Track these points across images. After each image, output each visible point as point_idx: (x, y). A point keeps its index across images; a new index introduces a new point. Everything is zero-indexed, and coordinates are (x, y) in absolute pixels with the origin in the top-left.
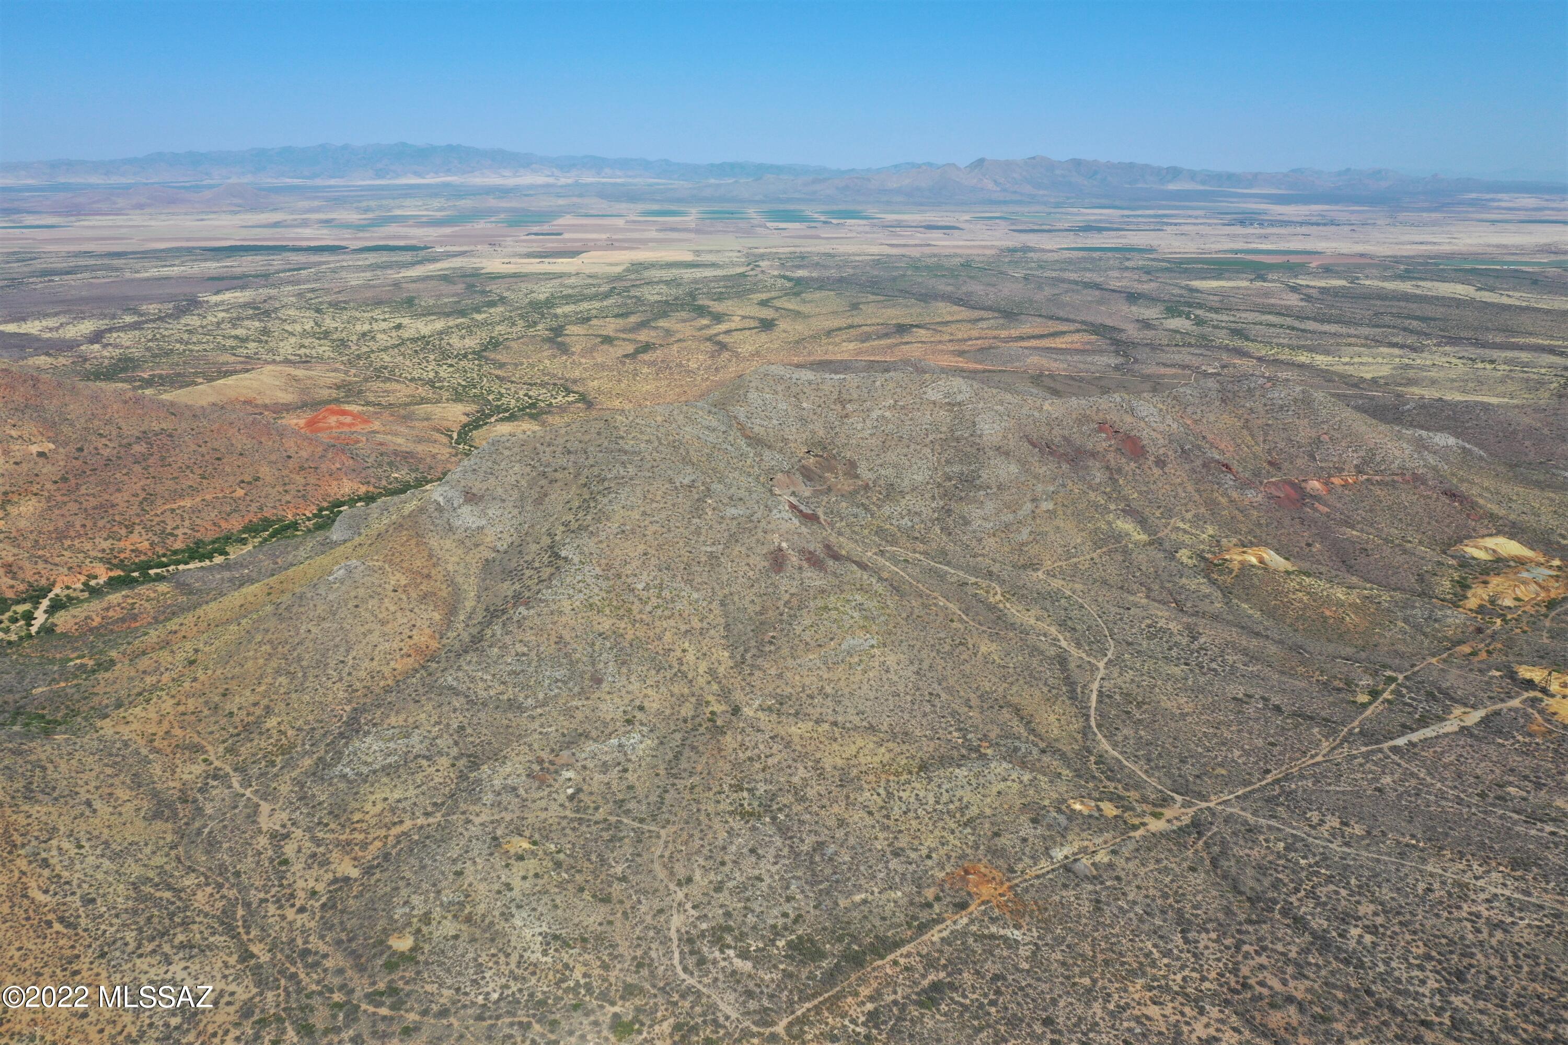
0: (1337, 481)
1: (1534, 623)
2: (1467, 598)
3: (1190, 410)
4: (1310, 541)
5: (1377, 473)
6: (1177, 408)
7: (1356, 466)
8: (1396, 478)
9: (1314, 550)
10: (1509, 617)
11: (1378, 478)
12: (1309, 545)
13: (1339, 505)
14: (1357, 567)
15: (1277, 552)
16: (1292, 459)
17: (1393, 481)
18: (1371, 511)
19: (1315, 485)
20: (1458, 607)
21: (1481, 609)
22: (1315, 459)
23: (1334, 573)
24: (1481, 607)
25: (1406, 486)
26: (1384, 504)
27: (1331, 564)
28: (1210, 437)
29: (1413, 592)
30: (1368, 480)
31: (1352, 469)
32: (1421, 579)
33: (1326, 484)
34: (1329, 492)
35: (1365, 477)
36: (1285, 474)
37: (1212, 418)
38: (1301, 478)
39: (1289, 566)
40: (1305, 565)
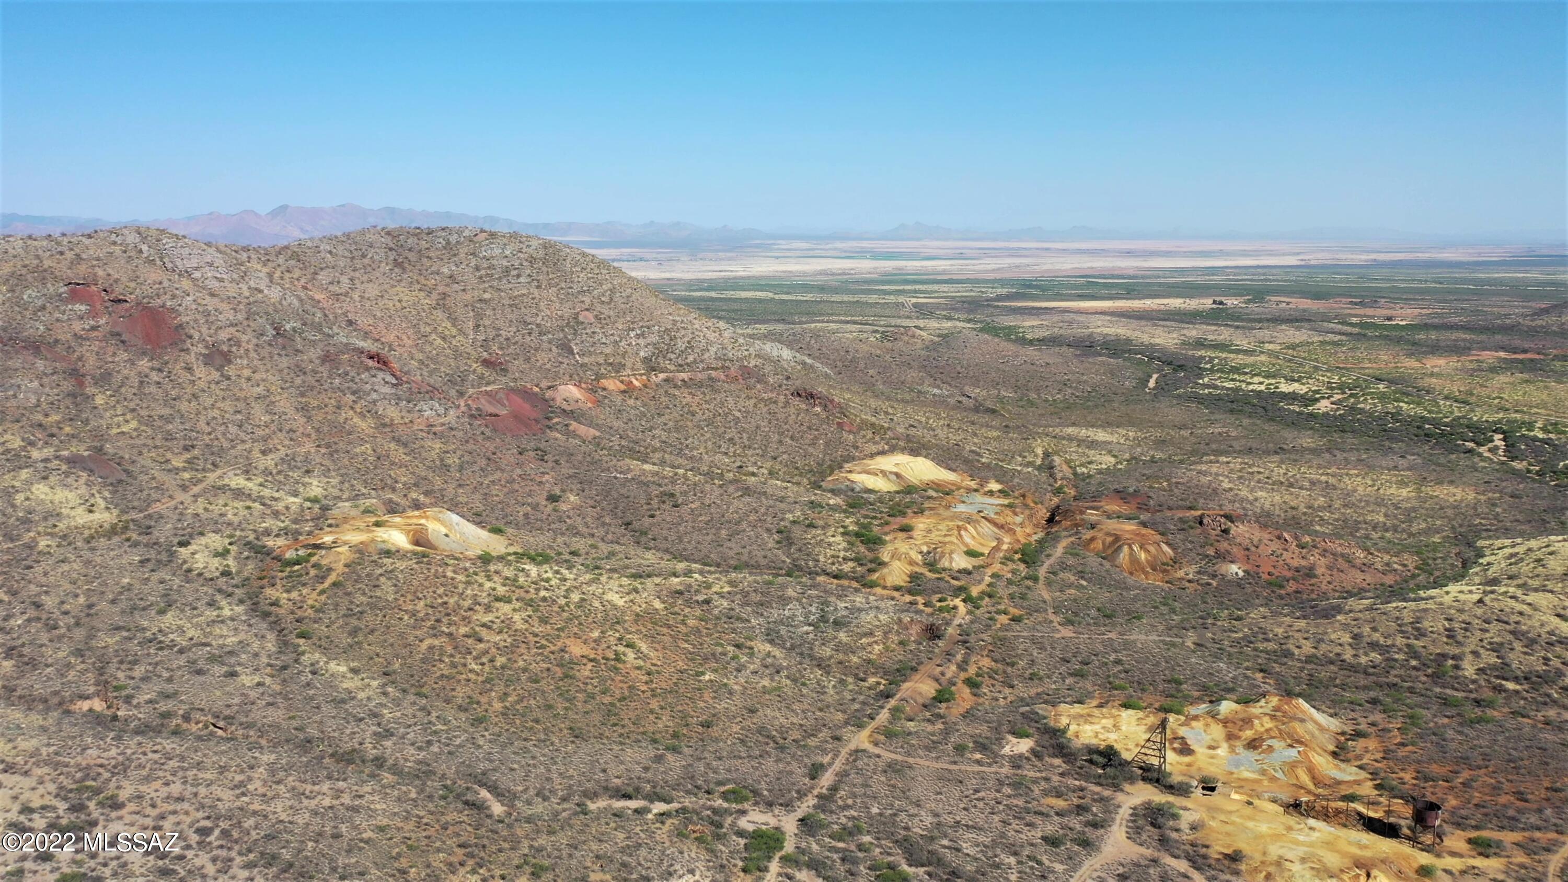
0: (612, 384)
1: (1023, 597)
2: (882, 564)
3: (323, 277)
4: (557, 491)
5: (681, 367)
6: (297, 273)
7: (646, 360)
8: (714, 374)
9: (564, 507)
10: (975, 591)
11: (684, 376)
12: (553, 498)
13: (616, 424)
14: (656, 530)
15: (478, 519)
16: (527, 354)
17: (711, 379)
18: (677, 430)
19: (570, 392)
20: (872, 585)
21: (915, 585)
22: (571, 352)
23: (605, 548)
24: (914, 577)
25: (733, 387)
26: (699, 416)
27: (600, 532)
28: (363, 322)
29: (775, 568)
30: (666, 380)
31: (639, 365)
32: (786, 538)
33: (593, 391)
34: (599, 403)
35: (662, 376)
36: (515, 380)
37: (372, 291)
38: (544, 384)
39: (497, 545)
40: (539, 541)
